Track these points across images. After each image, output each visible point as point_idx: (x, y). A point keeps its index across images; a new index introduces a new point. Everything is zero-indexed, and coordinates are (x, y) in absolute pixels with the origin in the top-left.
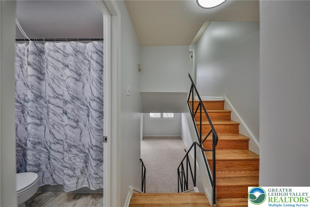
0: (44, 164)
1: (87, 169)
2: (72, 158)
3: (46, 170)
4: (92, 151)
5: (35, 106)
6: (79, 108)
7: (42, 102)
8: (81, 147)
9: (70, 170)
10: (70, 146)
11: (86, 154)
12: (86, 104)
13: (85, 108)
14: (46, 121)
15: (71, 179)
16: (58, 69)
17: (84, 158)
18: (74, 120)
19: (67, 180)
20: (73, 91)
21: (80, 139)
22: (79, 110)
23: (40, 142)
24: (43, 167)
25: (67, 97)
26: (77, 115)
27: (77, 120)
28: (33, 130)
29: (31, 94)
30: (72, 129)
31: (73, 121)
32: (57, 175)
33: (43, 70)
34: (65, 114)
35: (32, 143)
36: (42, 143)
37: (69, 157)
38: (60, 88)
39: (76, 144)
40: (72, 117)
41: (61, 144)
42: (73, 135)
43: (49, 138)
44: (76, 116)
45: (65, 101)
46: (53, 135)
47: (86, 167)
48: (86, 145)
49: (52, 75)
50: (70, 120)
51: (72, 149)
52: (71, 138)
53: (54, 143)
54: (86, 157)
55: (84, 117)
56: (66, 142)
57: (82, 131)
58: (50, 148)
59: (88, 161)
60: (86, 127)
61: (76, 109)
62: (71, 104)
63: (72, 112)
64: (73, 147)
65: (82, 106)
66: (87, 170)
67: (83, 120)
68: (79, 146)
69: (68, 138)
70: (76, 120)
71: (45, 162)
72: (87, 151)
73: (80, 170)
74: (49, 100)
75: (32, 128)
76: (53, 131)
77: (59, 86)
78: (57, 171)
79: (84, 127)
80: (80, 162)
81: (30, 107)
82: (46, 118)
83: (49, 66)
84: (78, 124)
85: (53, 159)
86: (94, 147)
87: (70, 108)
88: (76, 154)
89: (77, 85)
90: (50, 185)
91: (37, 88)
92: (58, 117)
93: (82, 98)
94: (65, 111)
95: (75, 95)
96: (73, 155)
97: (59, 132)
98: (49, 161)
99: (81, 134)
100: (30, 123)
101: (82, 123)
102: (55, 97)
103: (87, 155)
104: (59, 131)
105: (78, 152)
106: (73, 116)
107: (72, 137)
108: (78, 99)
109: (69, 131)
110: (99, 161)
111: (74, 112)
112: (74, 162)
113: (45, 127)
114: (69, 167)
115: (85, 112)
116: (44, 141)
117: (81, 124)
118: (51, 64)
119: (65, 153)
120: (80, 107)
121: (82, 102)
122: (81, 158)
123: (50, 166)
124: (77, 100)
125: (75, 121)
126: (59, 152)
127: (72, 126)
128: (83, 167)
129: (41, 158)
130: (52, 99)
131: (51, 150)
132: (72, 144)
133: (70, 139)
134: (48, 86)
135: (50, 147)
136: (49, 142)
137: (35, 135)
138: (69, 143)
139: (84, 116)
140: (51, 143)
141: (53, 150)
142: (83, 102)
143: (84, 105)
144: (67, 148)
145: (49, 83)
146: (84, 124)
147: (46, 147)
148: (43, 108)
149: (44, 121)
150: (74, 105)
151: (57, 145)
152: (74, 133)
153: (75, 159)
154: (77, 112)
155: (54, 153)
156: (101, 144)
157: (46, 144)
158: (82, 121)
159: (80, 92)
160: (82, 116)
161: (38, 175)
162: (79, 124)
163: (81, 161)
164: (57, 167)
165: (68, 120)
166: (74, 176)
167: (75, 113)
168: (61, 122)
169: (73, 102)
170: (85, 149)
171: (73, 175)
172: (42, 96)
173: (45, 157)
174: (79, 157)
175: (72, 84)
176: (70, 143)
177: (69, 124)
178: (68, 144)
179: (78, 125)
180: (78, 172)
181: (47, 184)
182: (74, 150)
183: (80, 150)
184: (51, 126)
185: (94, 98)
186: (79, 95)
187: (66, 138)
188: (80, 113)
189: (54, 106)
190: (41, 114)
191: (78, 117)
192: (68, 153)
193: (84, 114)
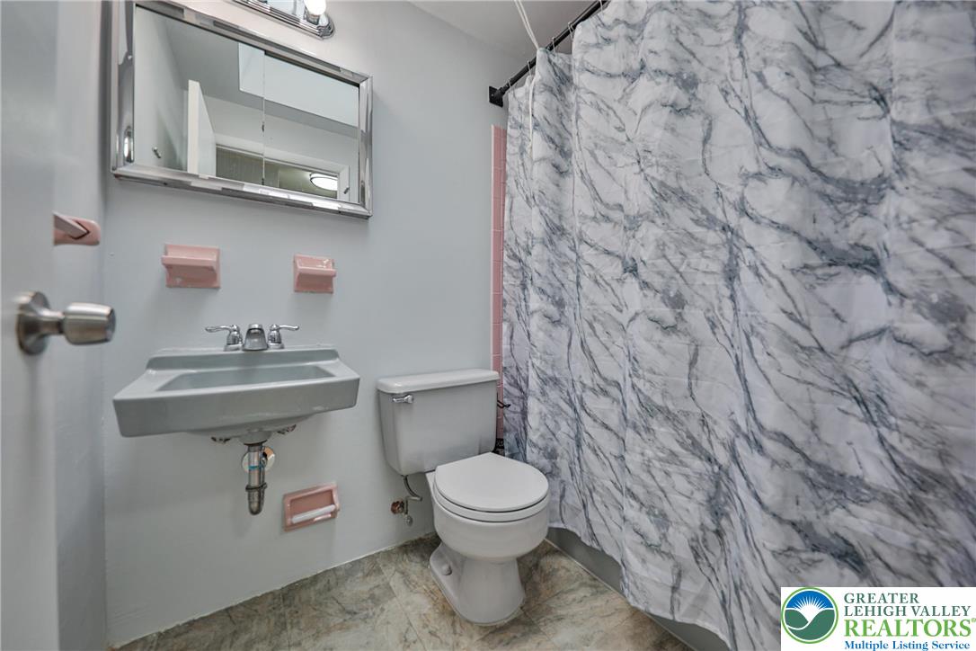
0: (566, 456)
1: (722, 544)
2: (657, 464)
3: (571, 481)
4: (757, 458)
5: (546, 258)
6: (686, 240)
7: (563, 246)
8: (694, 427)
9: (648, 513)
10: (648, 408)
11: (716, 469)
12: (720, 215)
13: (713, 237)
14: (571, 310)
15: (649, 556)
16: (608, 107)
17: (709, 486)
18: (664, 292)
19: (636, 554)
20: (664, 161)
21: (690, 384)
22: (685, 250)
23: (556, 379)
24: (563, 464)
25: (639, 197)
26: (678, 272)
27: (676, 296)
28: (541, 334)
29: (540, 219)
30: (658, 335)
31: (663, 299)
32: (600, 514)
33: (568, 139)
34: (631, 271)
35: (538, 376)
36: (563, 385)
37: (642, 454)
38: (614, 179)
39: (671, 407)
40: (657, 282)
41: (614, 400)
42: (663, 364)
43: (580, 369)
44: (672, 278)
45: (631, 223)
46: (592, 357)
47: (719, 533)
48: (715, 422)
49: (590, 138)
50: (650, 294)
51: (654, 425)
52: (654, 373)
53: (593, 390)
54: (717, 486)
55: (709, 281)
56: (633, 386)
57: (700, 352)
58: (583, 407)
59: (727, 509)
60: (719, 331)
61: (672, 246)
62: (653, 222)
63: (659, 258)
64: (660, 416)
65: (698, 231)
66: (723, 550)
67: (701, 296)
68: (683, 418)
69: (640, 372)
70: (672, 294)
71: (568, 452)
72: (722, 456)
73: (689, 537)
74: (581, 232)
75: (540, 329)
76: (592, 344)
77: (612, 173)
78: (599, 499)
79: (710, 331)
80: (688, 494)
81: (536, 261)
82: (572, 299)
83: (584, 106)
84: (680, 314)
85: (589, 446)
86: (771, 438)
87: (652, 238)
88: (673, 453)
89: (678, 135)
90: (580, 538)
91: (553, 201)
92: (606, 290)
93: (701, 191)
94: (630, 263)
95: (671, 182)
96: (661, 455)
97: (608, 349)
98: (578, 451)
99: (692, 363)
100: (535, 312)
101: (700, 314)
102: (598, 216)
103: (724, 478)
104: (608, 346)
105: (682, 444)
106: (660, 274)
107: (657, 370)
108: (683, 198)
109: (644, 342)
110: (799, 532)
111: (664, 256)
112: (662, 485)
113: (570, 331)
114: (642, 497)
115: (715, 258)
116: (567, 380)
117: (695, 317)
118: (588, 98)
119: (630, 435)
120: (691, 235)
121: (699, 212)
122: (694, 479)
123: (582, 471)
124: (678, 204)
125: (669, 298)
126: (607, 427)
127: (657, 322)
128: (703, 527)
129: (559, 434)
130: (589, 226)
131: (583, 414)
132: (658, 400)
133: (648, 375)
134: (580, 180)
135: (581, 400)
136: (578, 383)
137: (546, 353)
138: (646, 393)
139: (709, 276)
140: (584, 385)
141: (589, 415)
142: (704, 210)
143: (710, 221)
144: (635, 412)
145: (582, 167)
146: (708, 319)
147: (570, 400)
148: (565, 268)
149: (568, 311)
150: (667, 226)
151: (603, 399)
152: (664, 353)
153: (667, 474)
154: (676, 259)
155: (594, 427)
156: (814, 440)
157: (571, 390)
158: (700, 302)
159: (693, 162)
160: (700, 278)
161: (550, 486)
162: (685, 317)
163: (692, 493)
164: (600, 483)
165: (641, 294)
166: (663, 548)
167: (669, 261)
168: (614, 312)
169: (663, 214)
170: (710, 442)
171: (659, 546)
172: (564, 229)
173: (568, 435)
174: (688, 471)
175: (658, 133)
176: (648, 393)
177: (644, 311)
178: (641, 396)
179: (683, 319)
180: (679, 541)
181: (570, 528)
182: (662, 429)
183: (690, 441)
184: (586, 325)
185: (775, 160)
186: (686, 178)
187: (635, 370)
188: (688, 265)
189: (595, 252)
190: (561, 286)
191: (681, 282)
192: (640, 435)
193: (707, 266)
